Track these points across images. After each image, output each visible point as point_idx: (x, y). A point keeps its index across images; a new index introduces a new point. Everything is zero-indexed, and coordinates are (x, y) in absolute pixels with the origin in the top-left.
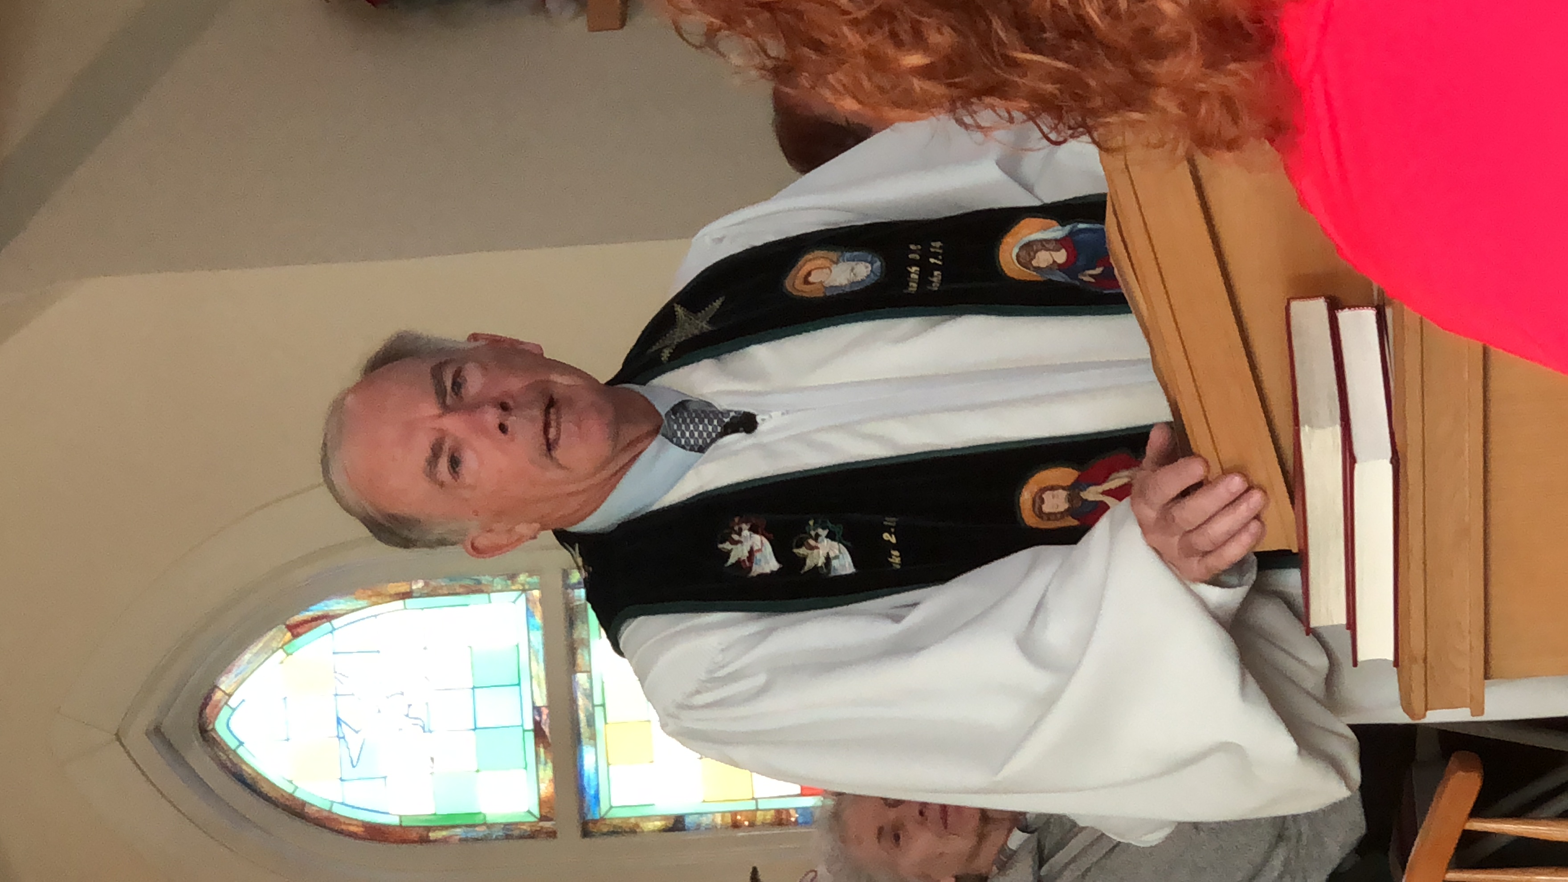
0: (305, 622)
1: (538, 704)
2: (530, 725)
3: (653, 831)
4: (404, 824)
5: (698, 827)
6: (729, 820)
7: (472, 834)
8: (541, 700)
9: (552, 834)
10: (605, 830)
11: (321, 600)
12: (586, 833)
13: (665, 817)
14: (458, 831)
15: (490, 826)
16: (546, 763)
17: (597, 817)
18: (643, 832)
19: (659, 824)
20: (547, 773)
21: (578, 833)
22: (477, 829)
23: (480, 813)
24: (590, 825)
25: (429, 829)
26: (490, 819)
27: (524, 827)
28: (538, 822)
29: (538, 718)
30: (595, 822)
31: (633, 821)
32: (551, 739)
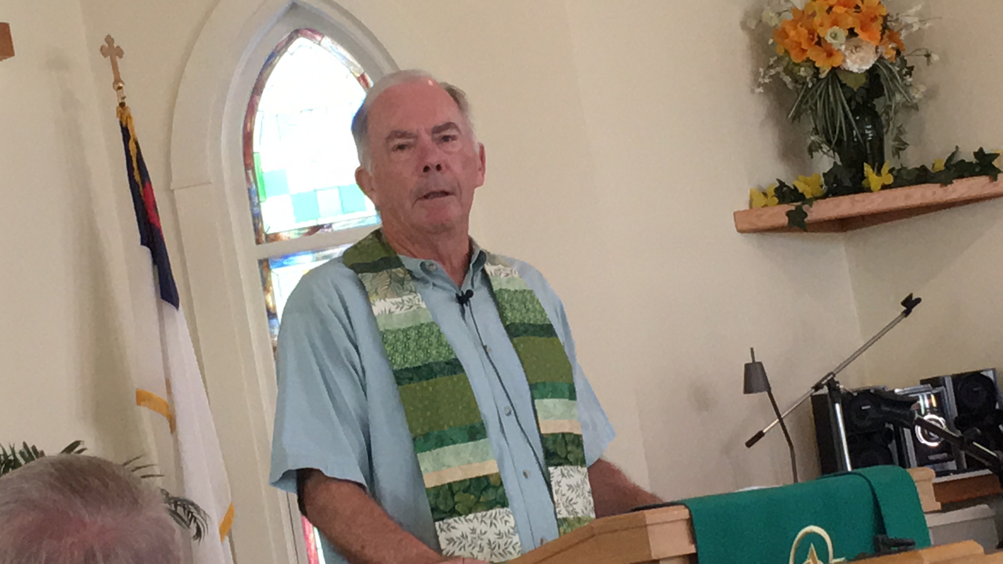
0: (367, 85)
1: (333, 226)
2: (320, 223)
3: (266, 301)
4: (255, 155)
5: (272, 327)
7: (253, 196)
8: (335, 227)
9: (258, 242)
10: (265, 273)
12: (261, 262)
13: (274, 307)
14: (254, 187)
15: (259, 205)
16: (299, 234)
17: (271, 267)
18: (265, 295)
19: (271, 305)
20: (294, 235)
21: (262, 258)
22: (256, 197)
23: (266, 197)
24: (265, 264)
25: (253, 169)
26: (261, 204)
27: (260, 225)
28: (264, 232)
29: (325, 226)
30: (268, 267)
31: (271, 288)
32: (313, 236)
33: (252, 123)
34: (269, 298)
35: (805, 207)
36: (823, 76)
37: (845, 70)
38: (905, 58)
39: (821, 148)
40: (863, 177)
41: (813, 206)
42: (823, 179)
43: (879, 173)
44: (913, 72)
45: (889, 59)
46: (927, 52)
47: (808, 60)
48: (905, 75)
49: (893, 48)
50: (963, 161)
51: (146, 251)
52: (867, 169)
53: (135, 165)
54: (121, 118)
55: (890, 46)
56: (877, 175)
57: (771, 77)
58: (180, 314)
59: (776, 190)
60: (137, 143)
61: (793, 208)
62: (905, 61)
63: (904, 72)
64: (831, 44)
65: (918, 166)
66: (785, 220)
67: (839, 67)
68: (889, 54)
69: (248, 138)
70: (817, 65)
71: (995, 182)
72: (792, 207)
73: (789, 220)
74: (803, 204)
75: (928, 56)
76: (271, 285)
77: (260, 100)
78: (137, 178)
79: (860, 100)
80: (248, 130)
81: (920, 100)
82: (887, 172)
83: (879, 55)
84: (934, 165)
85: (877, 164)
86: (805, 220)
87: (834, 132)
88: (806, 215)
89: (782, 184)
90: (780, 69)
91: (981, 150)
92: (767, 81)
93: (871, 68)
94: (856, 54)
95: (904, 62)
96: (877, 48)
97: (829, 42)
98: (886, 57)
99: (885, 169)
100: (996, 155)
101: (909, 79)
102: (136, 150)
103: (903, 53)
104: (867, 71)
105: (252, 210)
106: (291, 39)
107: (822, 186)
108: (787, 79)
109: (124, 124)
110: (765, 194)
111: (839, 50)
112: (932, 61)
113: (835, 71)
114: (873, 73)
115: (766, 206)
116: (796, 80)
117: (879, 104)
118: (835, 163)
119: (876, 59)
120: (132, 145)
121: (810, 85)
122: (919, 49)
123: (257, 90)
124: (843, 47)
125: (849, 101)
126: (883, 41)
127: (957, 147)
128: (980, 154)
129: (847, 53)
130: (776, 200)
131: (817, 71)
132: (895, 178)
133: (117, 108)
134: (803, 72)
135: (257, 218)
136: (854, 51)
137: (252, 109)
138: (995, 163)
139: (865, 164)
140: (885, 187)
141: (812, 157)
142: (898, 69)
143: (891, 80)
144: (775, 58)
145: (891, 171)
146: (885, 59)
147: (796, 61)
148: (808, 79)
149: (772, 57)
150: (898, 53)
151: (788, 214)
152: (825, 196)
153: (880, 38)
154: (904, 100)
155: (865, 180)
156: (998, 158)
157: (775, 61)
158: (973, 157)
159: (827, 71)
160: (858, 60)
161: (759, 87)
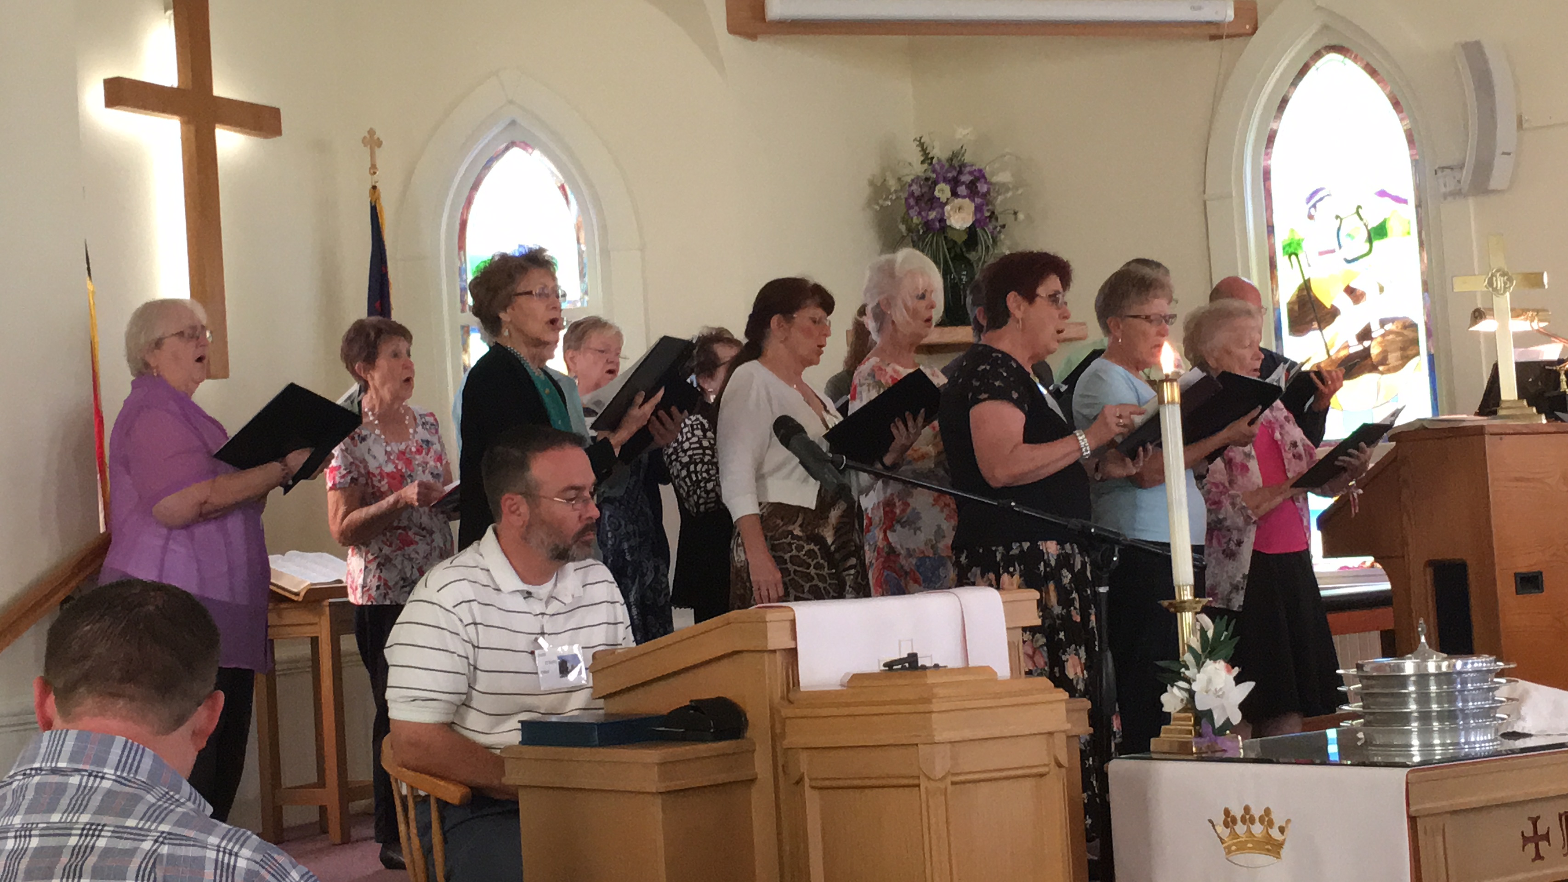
33: (468, 213)
34: (466, 357)
54: (372, 200)
69: (463, 224)
76: (468, 346)
77: (476, 193)
80: (465, 218)
94: (959, 215)
106: (507, 149)
109: (373, 203)
111: (946, 206)
119: (974, 220)
133: (370, 192)
136: (957, 211)
143: (984, 236)
146: (981, 221)
160: (960, 219)
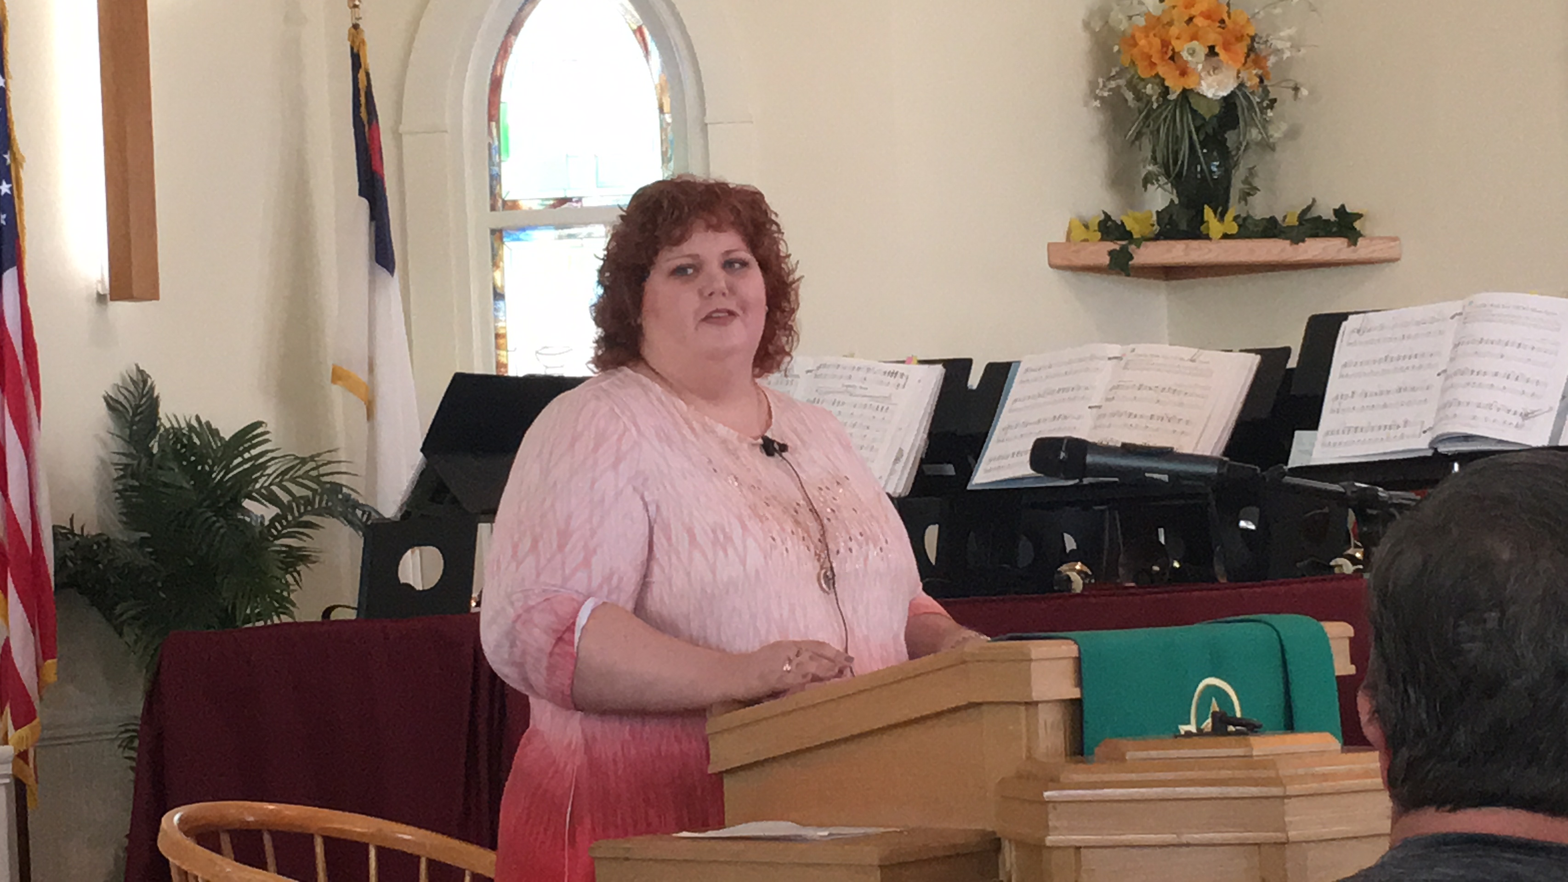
0: (644, 39)
1: (583, 200)
2: (569, 196)
3: (493, 278)
4: (502, 105)
5: (496, 310)
6: (501, 331)
7: (493, 151)
8: (586, 203)
9: (493, 208)
10: (496, 245)
11: (659, 48)
12: (493, 232)
13: (503, 287)
14: (496, 143)
15: (499, 165)
16: (542, 205)
17: (505, 240)
18: (493, 271)
19: (499, 283)
20: (536, 206)
21: (494, 227)
22: (497, 156)
23: (508, 156)
24: (498, 234)
25: (498, 122)
26: (503, 164)
27: (498, 187)
28: (500, 196)
29: (574, 200)
30: (501, 239)
31: (501, 264)
32: (558, 209)
33: (503, 67)
34: (497, 275)
35: (1132, 248)
36: (1172, 97)
37: (1198, 94)
38: (1269, 88)
39: (1158, 180)
40: (1202, 222)
41: (1142, 248)
42: (1155, 218)
43: (1221, 218)
44: (1276, 105)
45: (1251, 87)
46: (1296, 84)
47: (1157, 75)
48: (1267, 108)
49: (1256, 75)
50: (1320, 217)
51: (365, 202)
52: (1208, 212)
53: (363, 100)
54: (353, 42)
55: (1254, 72)
56: (1219, 221)
57: (1110, 90)
58: (394, 284)
59: (1100, 223)
60: (368, 75)
61: (1117, 247)
62: (1268, 92)
63: (1265, 104)
64: (1186, 62)
65: (1268, 217)
66: (1106, 260)
67: (1192, 90)
68: (1252, 82)
69: (496, 84)
70: (1167, 83)
71: (1353, 247)
72: (1115, 246)
73: (1111, 260)
74: (1130, 243)
75: (1296, 89)
76: (501, 260)
77: (515, 40)
78: (364, 114)
79: (1210, 131)
80: (498, 74)
81: (1279, 138)
82: (1231, 218)
83: (1240, 80)
84: (1285, 217)
85: (1220, 209)
86: (1130, 263)
87: (1175, 163)
88: (1131, 258)
89: (1108, 217)
90: (1122, 82)
91: (1343, 206)
92: (1106, 94)
93: (1229, 96)
94: (1214, 77)
95: (1266, 92)
96: (1239, 72)
97: (1185, 58)
98: (1248, 84)
99: (1229, 216)
100: (1359, 216)
101: (1270, 113)
102: (366, 83)
103: (1266, 82)
104: (1225, 98)
105: (490, 170)
107: (1153, 225)
108: (1130, 96)
109: (355, 50)
110: (1086, 226)
111: (1195, 69)
112: (1299, 96)
113: (1186, 93)
114: (1229, 102)
115: (1086, 240)
116: (1138, 97)
117: (1231, 137)
118: (1172, 201)
119: (1235, 85)
120: (362, 75)
121: (1155, 106)
122: (1287, 80)
123: (514, 29)
124: (1200, 66)
125: (1198, 130)
126: (1247, 65)
127: (1314, 201)
128: (1341, 212)
129: (1203, 74)
130: (1099, 235)
131: (1166, 91)
132: (1240, 226)
133: (349, 31)
134: (1149, 89)
135: (495, 179)
136: (1211, 72)
137: (504, 51)
138: (1357, 225)
139: (1206, 207)
140: (1226, 236)
141: (1146, 189)
142: (1258, 100)
143: (1248, 110)
144: (1118, 69)
145: (1236, 218)
146: (1246, 87)
147: (1143, 77)
148: (1154, 98)
149: (1115, 66)
150: (1262, 81)
151: (1111, 253)
152: (1157, 238)
153: (1243, 61)
154: (1260, 137)
155: (1205, 225)
156: (1362, 219)
157: (1117, 73)
158: (1332, 212)
159: (1178, 92)
160: (1215, 84)
161: (1096, 100)
